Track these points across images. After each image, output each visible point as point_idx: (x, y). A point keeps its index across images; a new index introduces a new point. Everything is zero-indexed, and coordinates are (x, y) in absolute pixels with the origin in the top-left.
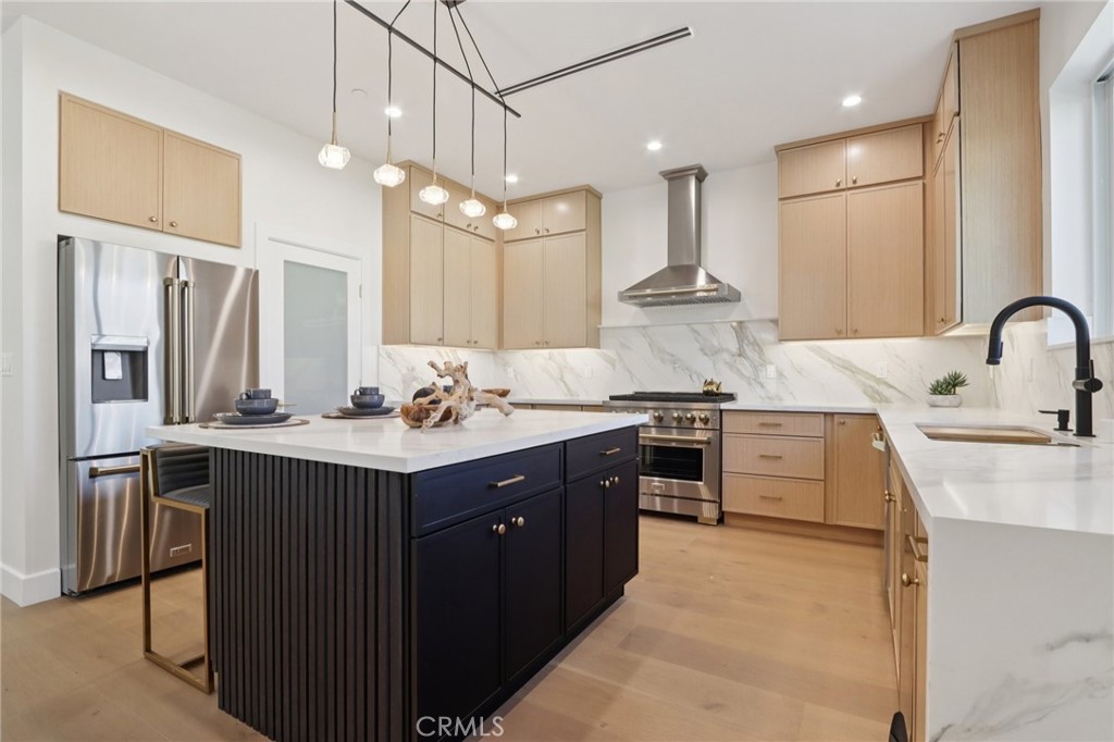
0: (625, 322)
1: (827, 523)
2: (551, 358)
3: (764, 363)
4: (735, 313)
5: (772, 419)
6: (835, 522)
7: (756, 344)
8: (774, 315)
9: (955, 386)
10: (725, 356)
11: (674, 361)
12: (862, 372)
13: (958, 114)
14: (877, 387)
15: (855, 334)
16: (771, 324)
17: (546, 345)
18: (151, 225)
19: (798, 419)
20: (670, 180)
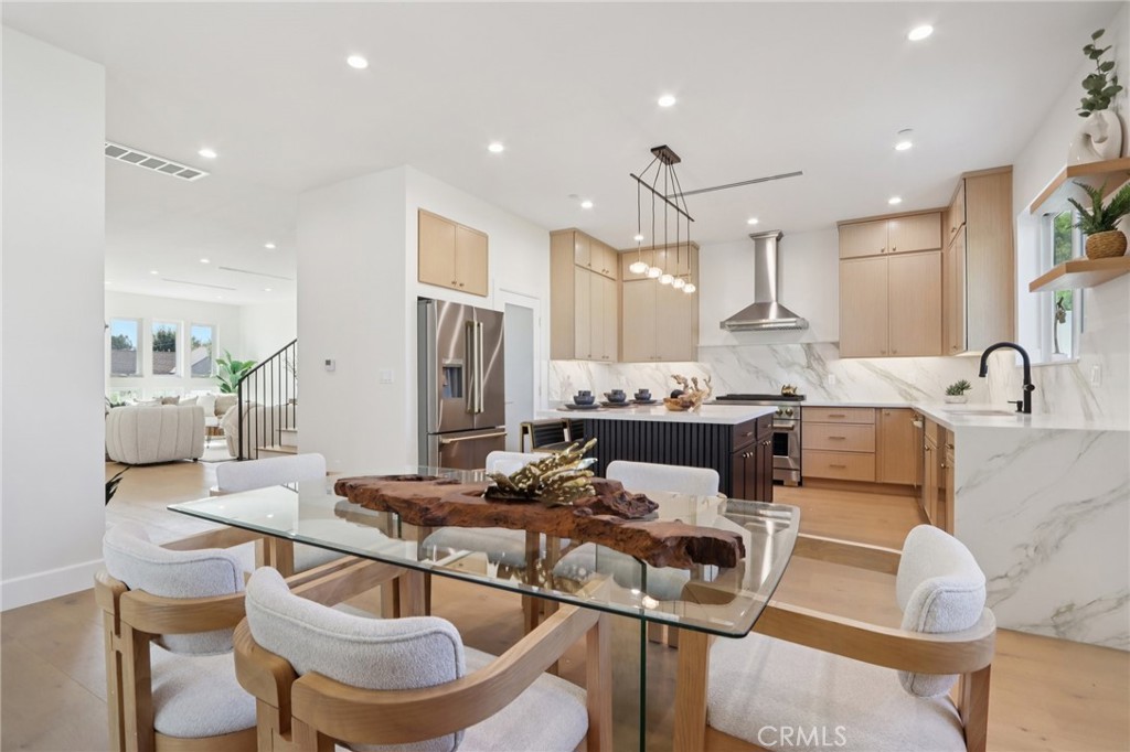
0: (719, 342)
1: (878, 481)
2: (657, 369)
3: (827, 373)
4: (805, 337)
5: (837, 412)
6: (883, 481)
7: (819, 359)
8: (836, 339)
9: (962, 389)
10: (797, 368)
11: (758, 372)
12: (898, 380)
13: (964, 224)
14: (908, 390)
15: (895, 354)
16: (832, 346)
17: (659, 359)
18: (452, 286)
19: (857, 412)
20: (756, 240)
